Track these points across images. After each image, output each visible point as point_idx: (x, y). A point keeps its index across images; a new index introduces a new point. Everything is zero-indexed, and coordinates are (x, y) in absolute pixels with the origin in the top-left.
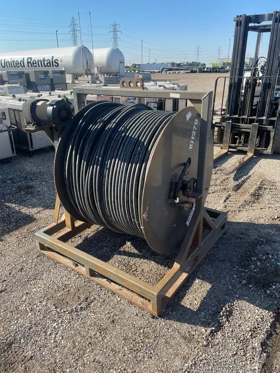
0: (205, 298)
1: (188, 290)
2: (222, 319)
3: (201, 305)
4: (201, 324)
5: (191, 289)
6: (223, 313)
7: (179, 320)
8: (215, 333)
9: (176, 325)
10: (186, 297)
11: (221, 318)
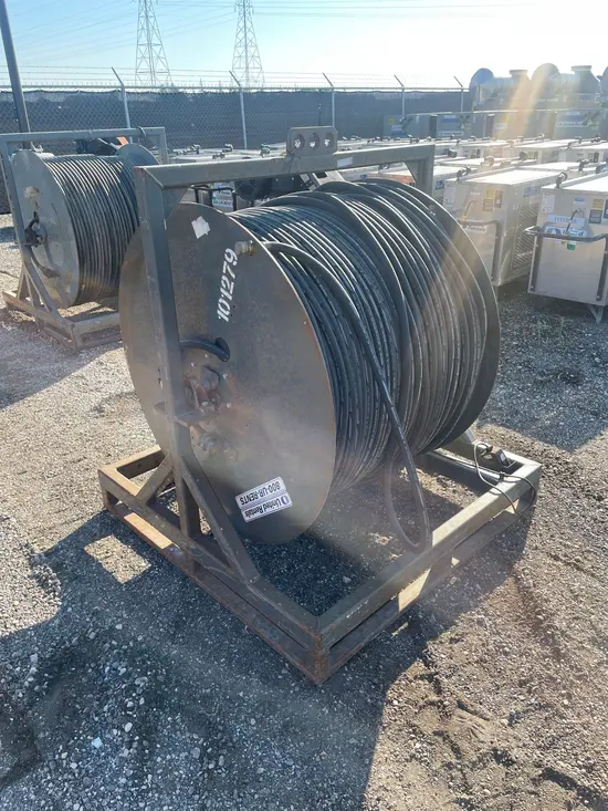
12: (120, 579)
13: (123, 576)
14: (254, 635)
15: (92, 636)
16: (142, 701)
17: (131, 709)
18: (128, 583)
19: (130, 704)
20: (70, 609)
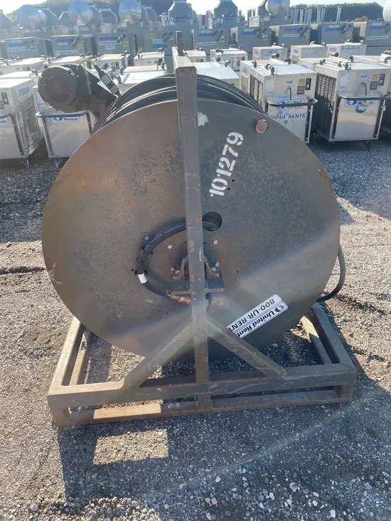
0: (130, 462)
1: (132, 432)
2: (92, 508)
3: (111, 465)
4: (71, 485)
5: (139, 435)
6: (104, 501)
7: (63, 455)
8: (59, 512)
9: (55, 456)
10: (117, 439)
11: (93, 505)
12: (161, 456)
13: (161, 452)
14: (287, 408)
15: (215, 502)
16: (316, 494)
17: (320, 504)
18: (170, 452)
19: (315, 503)
20: (166, 506)
